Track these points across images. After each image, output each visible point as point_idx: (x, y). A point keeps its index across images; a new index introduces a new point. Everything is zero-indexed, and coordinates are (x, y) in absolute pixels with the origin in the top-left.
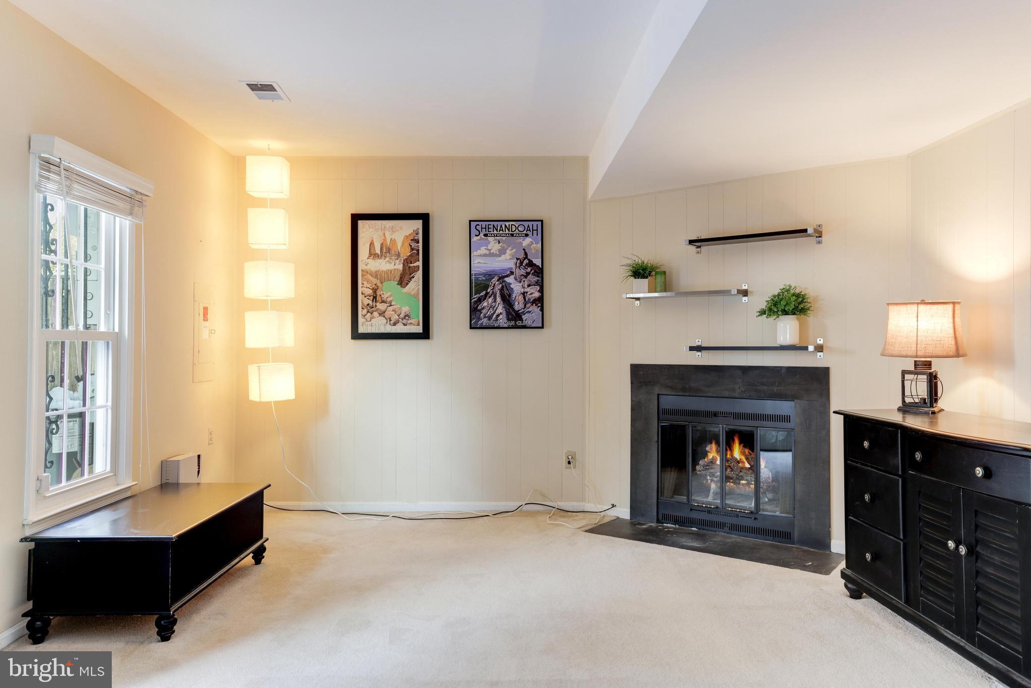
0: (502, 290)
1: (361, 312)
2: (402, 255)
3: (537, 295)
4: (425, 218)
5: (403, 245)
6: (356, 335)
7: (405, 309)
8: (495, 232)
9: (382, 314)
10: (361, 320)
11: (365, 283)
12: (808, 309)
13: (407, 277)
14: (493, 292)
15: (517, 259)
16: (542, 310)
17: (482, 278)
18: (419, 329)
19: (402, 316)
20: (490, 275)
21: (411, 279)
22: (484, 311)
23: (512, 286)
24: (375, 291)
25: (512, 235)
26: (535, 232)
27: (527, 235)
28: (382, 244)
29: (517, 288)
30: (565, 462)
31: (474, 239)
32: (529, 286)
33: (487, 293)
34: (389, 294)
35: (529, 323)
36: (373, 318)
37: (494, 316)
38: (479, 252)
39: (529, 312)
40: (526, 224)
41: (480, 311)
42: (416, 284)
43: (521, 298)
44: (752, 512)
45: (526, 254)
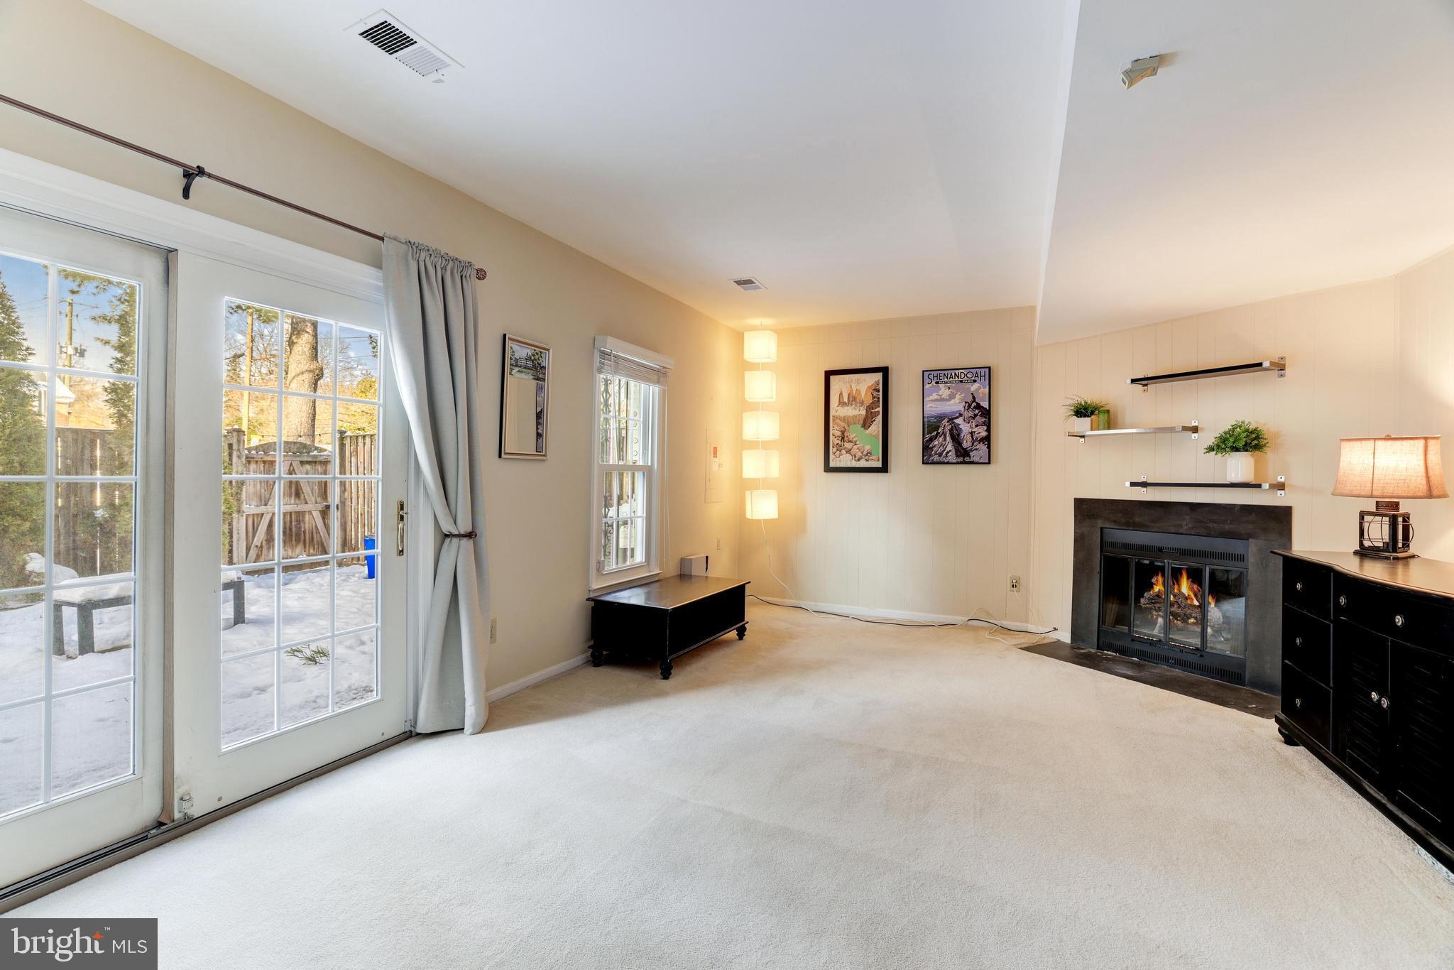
0: (951, 430)
1: (832, 450)
2: (865, 403)
3: (984, 434)
4: (885, 371)
5: (866, 394)
6: (828, 469)
7: (867, 448)
8: (946, 379)
9: (849, 451)
10: (832, 456)
11: (836, 426)
12: (1265, 445)
13: (869, 421)
14: (943, 432)
15: (966, 403)
16: (989, 447)
17: (933, 420)
18: (879, 464)
19: (865, 453)
20: (940, 418)
21: (872, 422)
22: (935, 449)
23: (960, 427)
24: (843, 432)
25: (961, 381)
26: (983, 378)
27: (975, 381)
28: (849, 395)
29: (965, 428)
30: (1009, 585)
31: (927, 386)
32: (977, 426)
33: (938, 433)
34: (854, 435)
35: (976, 459)
36: (842, 454)
37: (944, 453)
38: (931, 398)
39: (977, 449)
40: (974, 371)
41: (932, 448)
42: (877, 427)
43: (969, 437)
44: (1197, 649)
45: (974, 398)
